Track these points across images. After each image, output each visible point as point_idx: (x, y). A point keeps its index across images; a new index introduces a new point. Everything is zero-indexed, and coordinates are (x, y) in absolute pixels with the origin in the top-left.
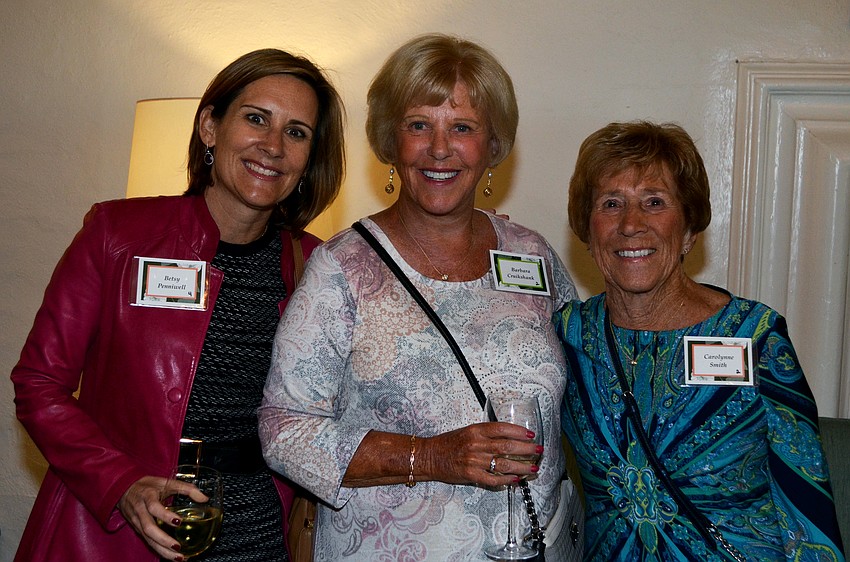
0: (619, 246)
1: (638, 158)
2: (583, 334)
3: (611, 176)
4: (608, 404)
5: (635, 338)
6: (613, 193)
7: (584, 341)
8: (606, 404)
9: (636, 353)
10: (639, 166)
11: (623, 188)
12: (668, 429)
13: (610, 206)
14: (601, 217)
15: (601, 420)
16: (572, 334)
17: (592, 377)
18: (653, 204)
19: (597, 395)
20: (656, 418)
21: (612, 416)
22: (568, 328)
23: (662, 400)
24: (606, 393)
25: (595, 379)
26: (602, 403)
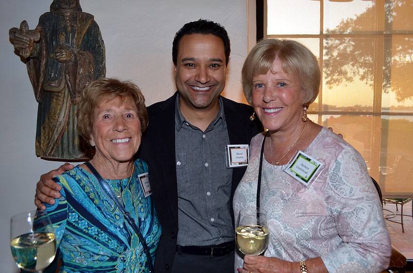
0: (114, 137)
1: (120, 93)
2: (84, 190)
3: (107, 102)
4: (115, 222)
5: (120, 183)
6: (108, 111)
7: (86, 193)
8: (113, 222)
9: (122, 191)
10: (121, 96)
11: (113, 108)
12: (146, 222)
13: (106, 117)
14: (101, 123)
15: (116, 232)
16: (76, 191)
17: (99, 212)
18: (127, 116)
19: (106, 220)
20: (140, 219)
21: (120, 227)
22: (72, 190)
23: (139, 209)
24: (112, 217)
25: (102, 212)
26: (111, 223)
